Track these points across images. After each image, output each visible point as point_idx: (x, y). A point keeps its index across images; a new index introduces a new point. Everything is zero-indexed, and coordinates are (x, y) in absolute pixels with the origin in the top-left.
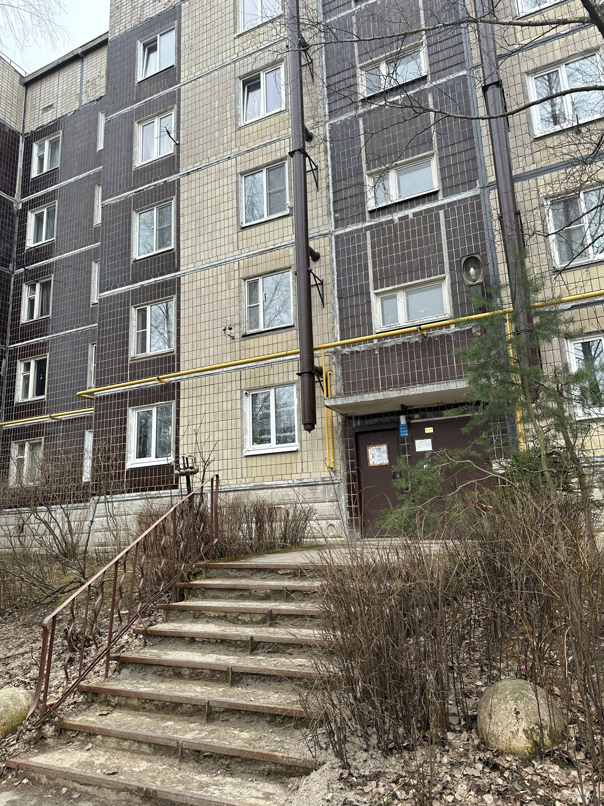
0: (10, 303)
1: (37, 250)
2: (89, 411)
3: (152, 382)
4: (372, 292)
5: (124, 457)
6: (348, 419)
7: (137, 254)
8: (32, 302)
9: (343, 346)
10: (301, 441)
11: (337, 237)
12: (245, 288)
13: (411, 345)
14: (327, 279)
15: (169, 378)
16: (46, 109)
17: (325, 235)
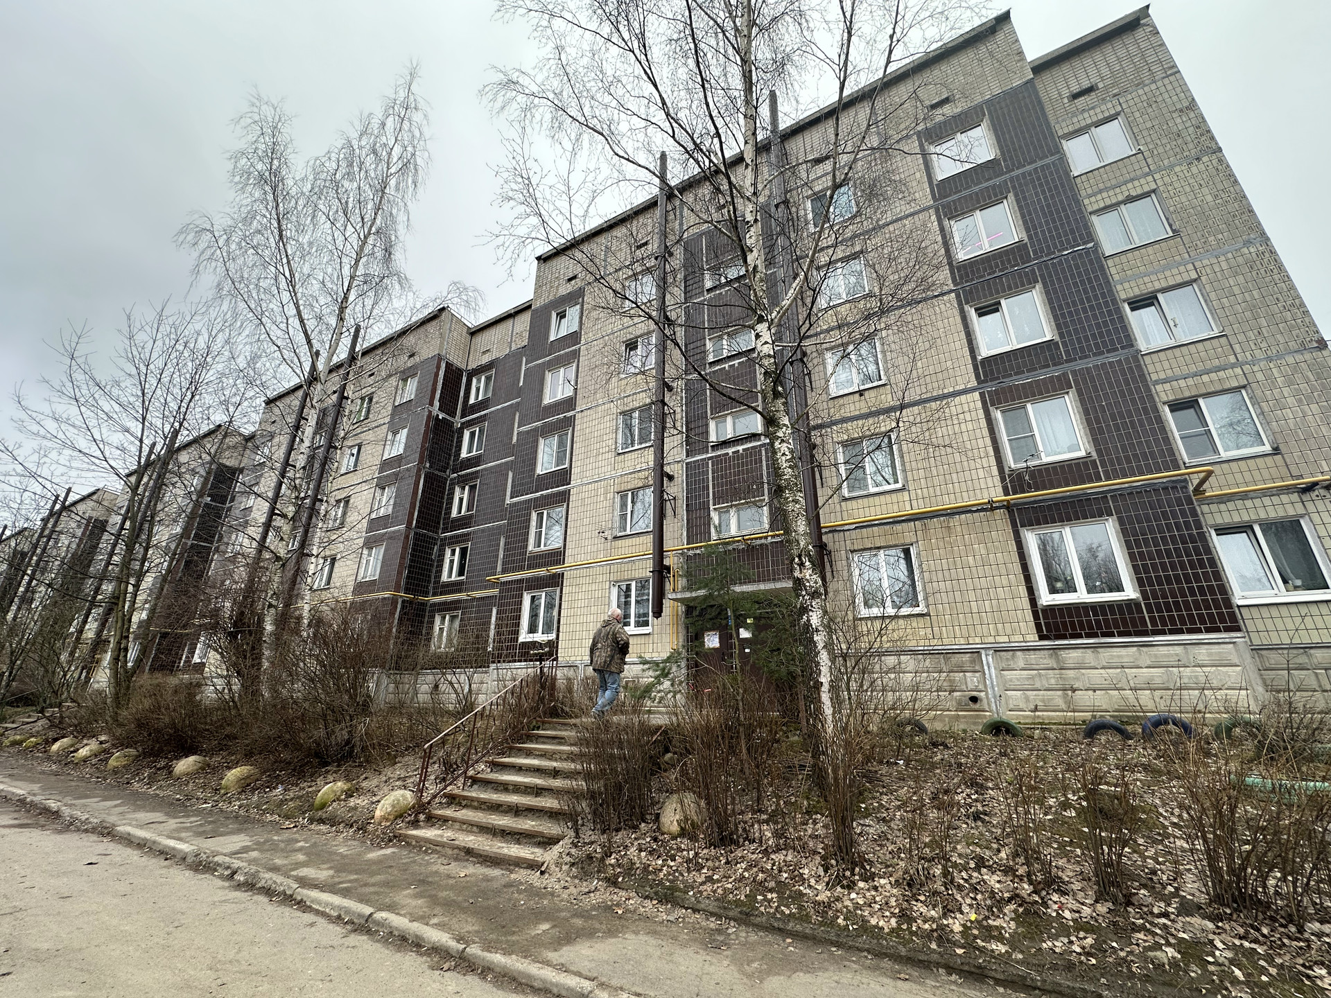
0: (445, 501)
1: (468, 459)
2: (496, 591)
3: (542, 572)
4: (712, 507)
5: (517, 633)
6: (689, 610)
7: (540, 470)
8: (461, 500)
9: (688, 549)
10: (653, 626)
11: (687, 464)
12: (618, 499)
13: (739, 551)
14: (680, 495)
15: (555, 570)
16: (484, 353)
17: (678, 462)
